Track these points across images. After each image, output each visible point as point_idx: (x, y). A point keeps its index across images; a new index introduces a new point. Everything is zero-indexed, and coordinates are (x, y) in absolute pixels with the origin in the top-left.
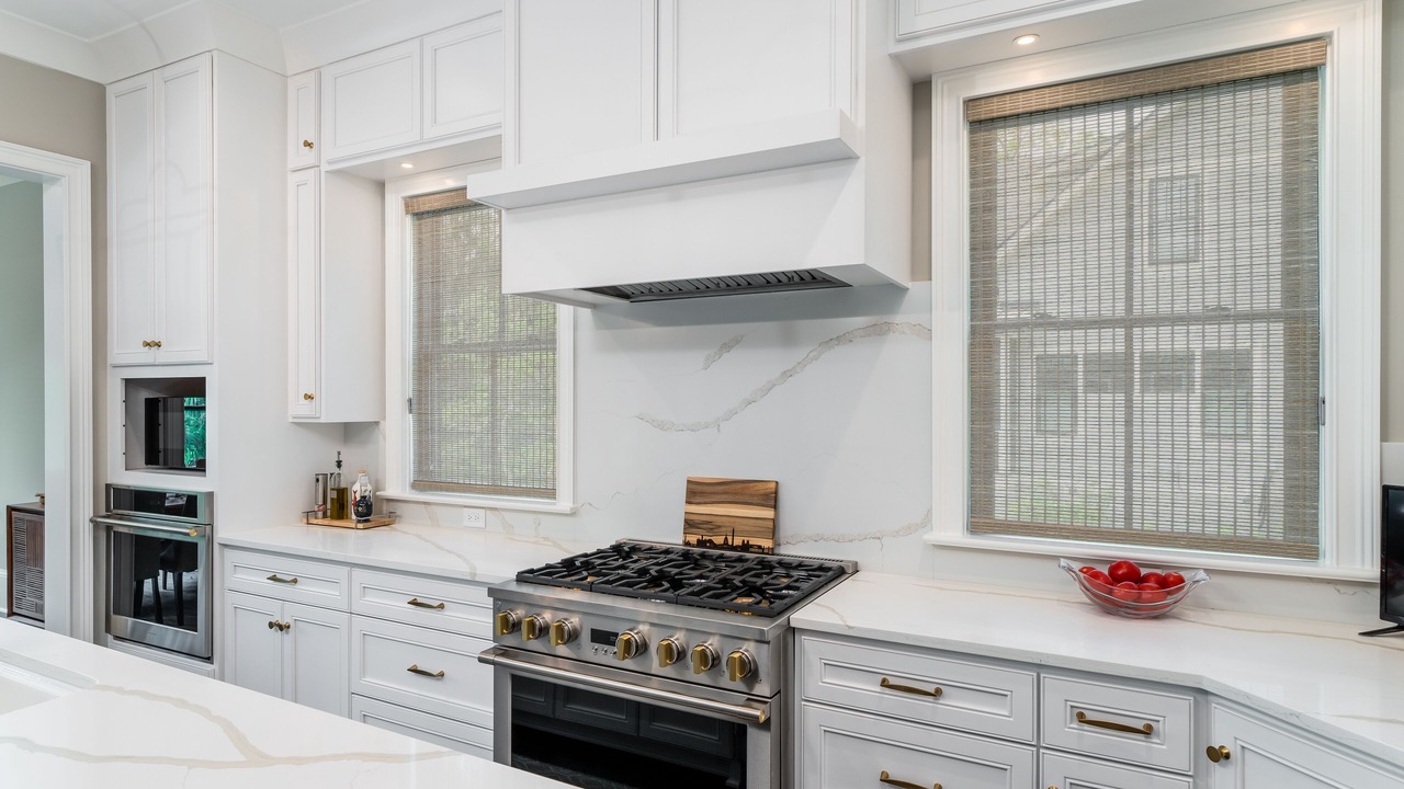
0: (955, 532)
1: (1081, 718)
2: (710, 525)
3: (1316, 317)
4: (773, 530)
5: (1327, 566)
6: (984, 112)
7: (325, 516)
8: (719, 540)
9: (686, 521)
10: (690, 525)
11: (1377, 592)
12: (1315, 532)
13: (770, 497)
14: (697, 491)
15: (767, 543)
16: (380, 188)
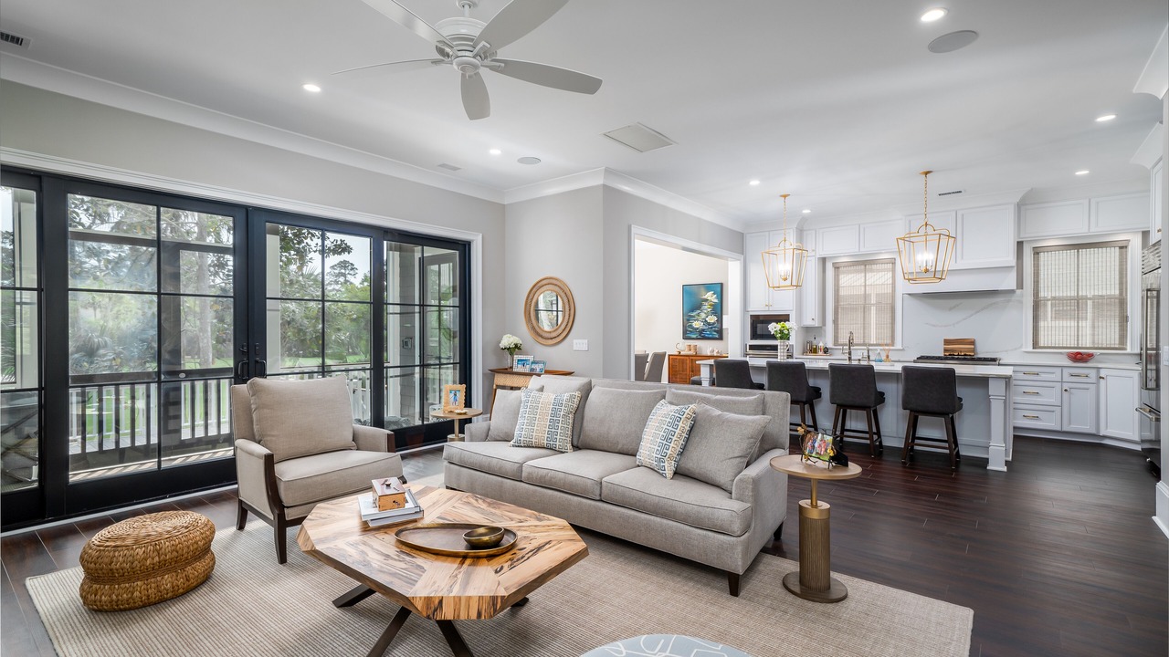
0: (1030, 349)
1: (1072, 375)
2: (953, 350)
4: (974, 350)
5: (1129, 351)
7: (811, 353)
8: (956, 351)
10: (945, 350)
12: (1125, 345)
13: (973, 342)
14: (947, 342)
15: (972, 353)
16: (824, 260)
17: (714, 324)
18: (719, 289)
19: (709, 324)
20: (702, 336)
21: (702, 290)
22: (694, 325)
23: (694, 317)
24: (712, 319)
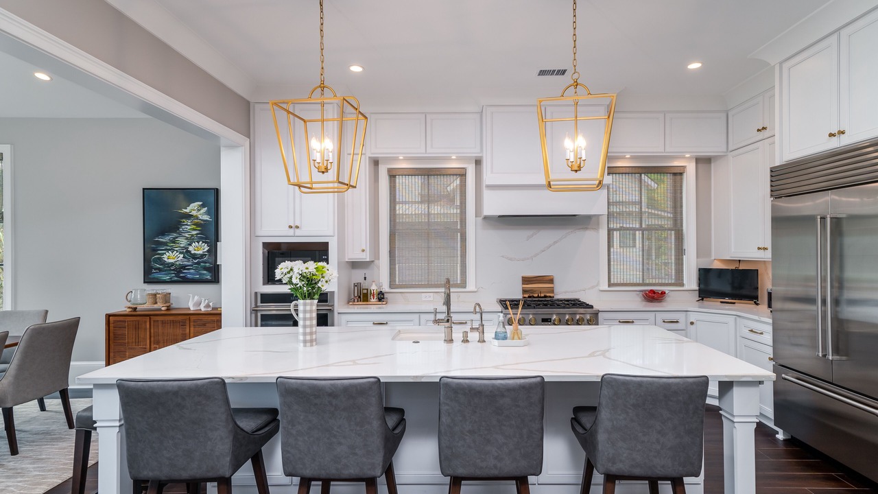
0: (606, 287)
1: (664, 322)
2: (532, 291)
3: (682, 230)
4: (552, 292)
5: (686, 287)
6: (612, 170)
7: (360, 301)
8: (536, 295)
9: (523, 290)
10: (524, 291)
11: (698, 292)
12: (682, 280)
13: (551, 280)
14: (526, 280)
15: (551, 295)
16: (376, 163)
17: (202, 256)
18: (211, 197)
19: (194, 256)
20: (180, 276)
21: (181, 197)
22: (165, 258)
23: (165, 244)
24: (200, 248)
